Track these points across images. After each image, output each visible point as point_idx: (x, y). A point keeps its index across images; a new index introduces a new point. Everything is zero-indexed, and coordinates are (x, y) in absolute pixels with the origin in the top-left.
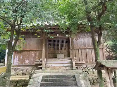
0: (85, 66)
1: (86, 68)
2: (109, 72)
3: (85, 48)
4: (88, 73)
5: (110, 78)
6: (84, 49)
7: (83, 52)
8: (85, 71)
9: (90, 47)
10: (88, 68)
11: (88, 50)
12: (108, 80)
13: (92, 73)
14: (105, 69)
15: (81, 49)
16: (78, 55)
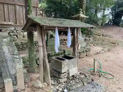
0: (13, 28)
1: (15, 31)
2: (43, 34)
3: (14, 3)
4: (17, 37)
5: (42, 42)
6: (12, 4)
7: (11, 9)
8: (14, 35)
9: (21, 2)
10: (18, 32)
11: (18, 7)
12: (40, 44)
13: (22, 37)
14: (37, 29)
15: (8, 4)
16: (3, 12)
